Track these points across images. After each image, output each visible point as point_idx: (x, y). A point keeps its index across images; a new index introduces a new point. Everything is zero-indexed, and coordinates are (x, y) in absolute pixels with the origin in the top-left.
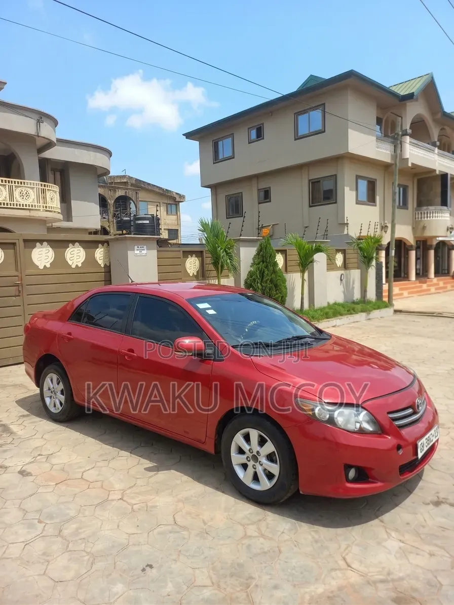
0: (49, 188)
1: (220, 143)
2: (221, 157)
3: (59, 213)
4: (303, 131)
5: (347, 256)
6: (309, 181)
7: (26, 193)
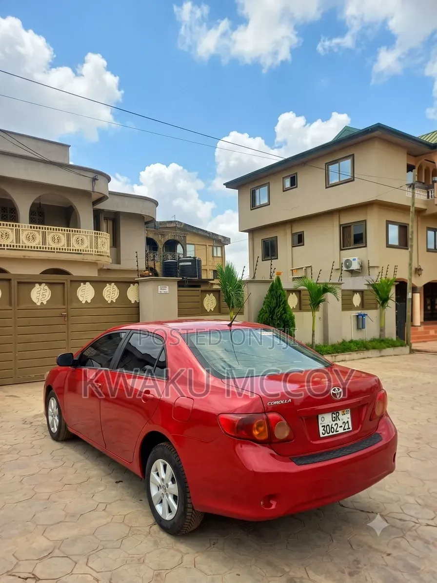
0: (100, 236)
1: (257, 191)
2: (258, 204)
3: (108, 256)
4: (334, 180)
5: (365, 297)
6: (340, 225)
7: (82, 240)
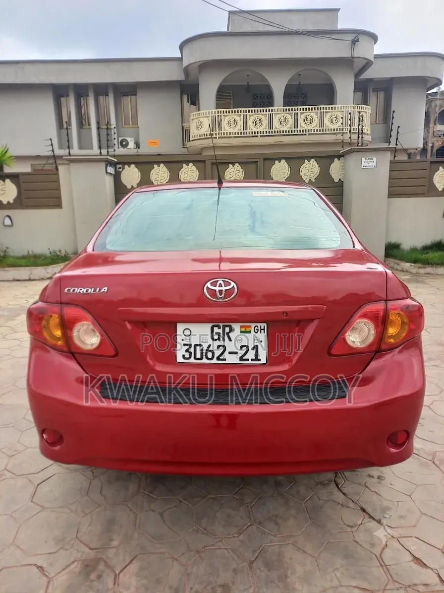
0: (358, 110)
7: (336, 117)
